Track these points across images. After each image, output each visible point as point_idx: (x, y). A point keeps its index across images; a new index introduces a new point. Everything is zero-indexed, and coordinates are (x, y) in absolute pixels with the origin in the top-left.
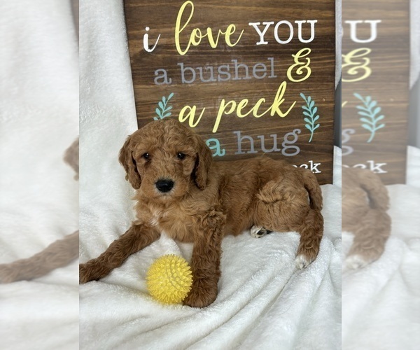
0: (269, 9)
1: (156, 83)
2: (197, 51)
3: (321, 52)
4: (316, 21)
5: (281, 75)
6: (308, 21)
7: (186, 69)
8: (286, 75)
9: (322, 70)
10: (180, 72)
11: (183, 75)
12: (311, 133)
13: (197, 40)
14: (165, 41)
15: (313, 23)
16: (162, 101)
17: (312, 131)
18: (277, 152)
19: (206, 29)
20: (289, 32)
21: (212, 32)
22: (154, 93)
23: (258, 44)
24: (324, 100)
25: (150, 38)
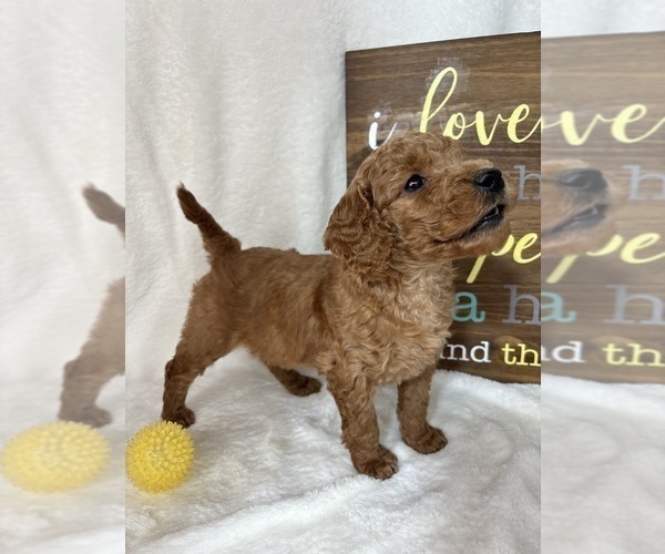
13: (456, 131)
19: (475, 113)
21: (485, 118)
25: (381, 128)
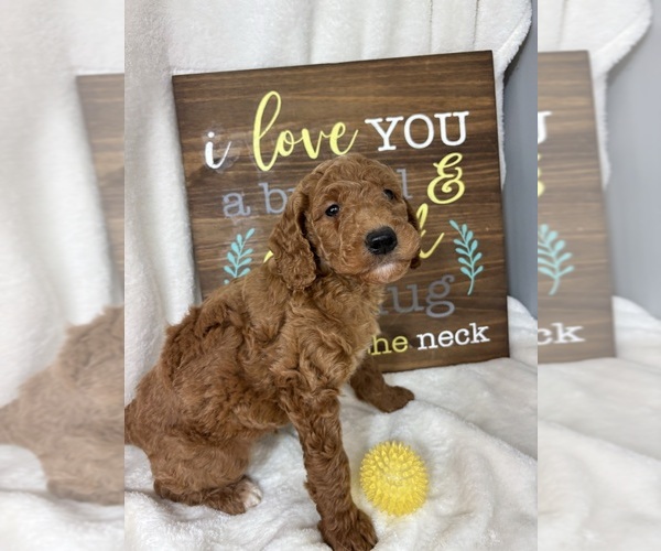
0: (394, 98)
1: (227, 214)
2: (288, 164)
3: (477, 158)
4: (467, 113)
5: (418, 194)
6: (455, 114)
7: (273, 191)
8: (426, 194)
9: (482, 185)
10: (263, 196)
11: (267, 200)
12: (470, 280)
13: (287, 147)
14: (238, 152)
15: (462, 116)
16: (236, 241)
17: (472, 277)
18: (419, 312)
19: (300, 131)
20: (427, 131)
21: (311, 135)
22: (222, 229)
23: (380, 149)
24: (487, 229)
25: (216, 147)
